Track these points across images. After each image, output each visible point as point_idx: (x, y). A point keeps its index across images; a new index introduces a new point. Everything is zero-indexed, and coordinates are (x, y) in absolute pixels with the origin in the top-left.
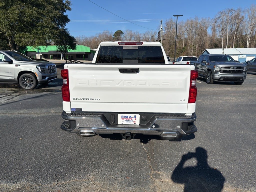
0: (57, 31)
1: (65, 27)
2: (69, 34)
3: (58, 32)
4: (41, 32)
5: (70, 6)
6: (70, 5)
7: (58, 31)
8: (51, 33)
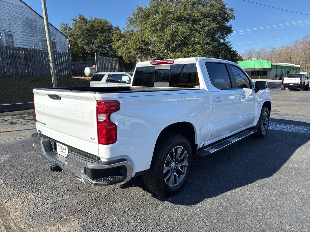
0: (209, 46)
1: (227, 40)
2: (232, 48)
3: (211, 48)
4: (192, 50)
5: (234, 14)
6: (234, 12)
7: (211, 46)
8: (202, 50)
